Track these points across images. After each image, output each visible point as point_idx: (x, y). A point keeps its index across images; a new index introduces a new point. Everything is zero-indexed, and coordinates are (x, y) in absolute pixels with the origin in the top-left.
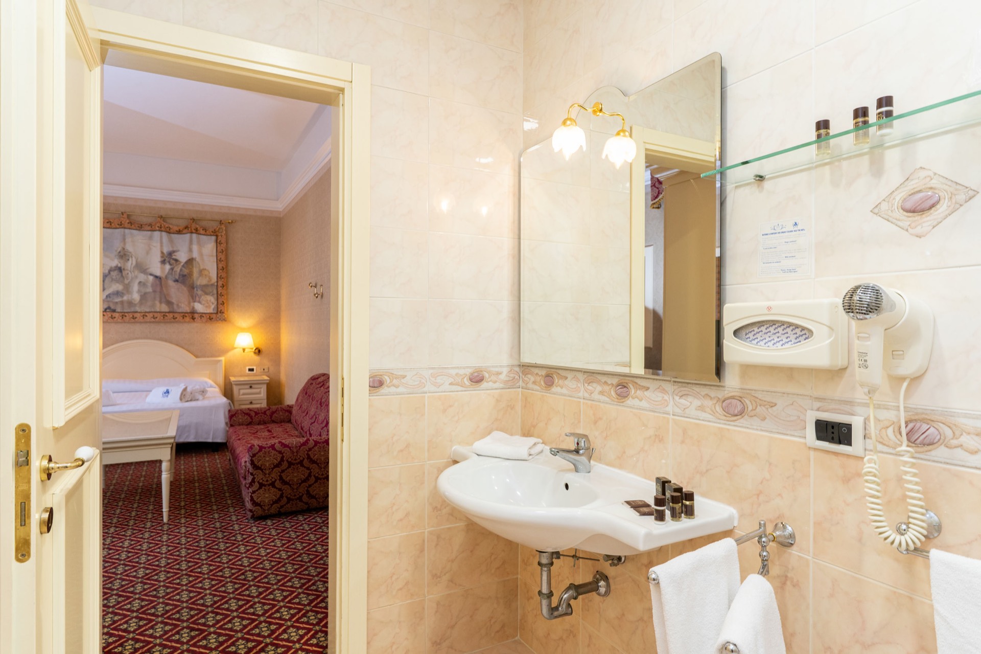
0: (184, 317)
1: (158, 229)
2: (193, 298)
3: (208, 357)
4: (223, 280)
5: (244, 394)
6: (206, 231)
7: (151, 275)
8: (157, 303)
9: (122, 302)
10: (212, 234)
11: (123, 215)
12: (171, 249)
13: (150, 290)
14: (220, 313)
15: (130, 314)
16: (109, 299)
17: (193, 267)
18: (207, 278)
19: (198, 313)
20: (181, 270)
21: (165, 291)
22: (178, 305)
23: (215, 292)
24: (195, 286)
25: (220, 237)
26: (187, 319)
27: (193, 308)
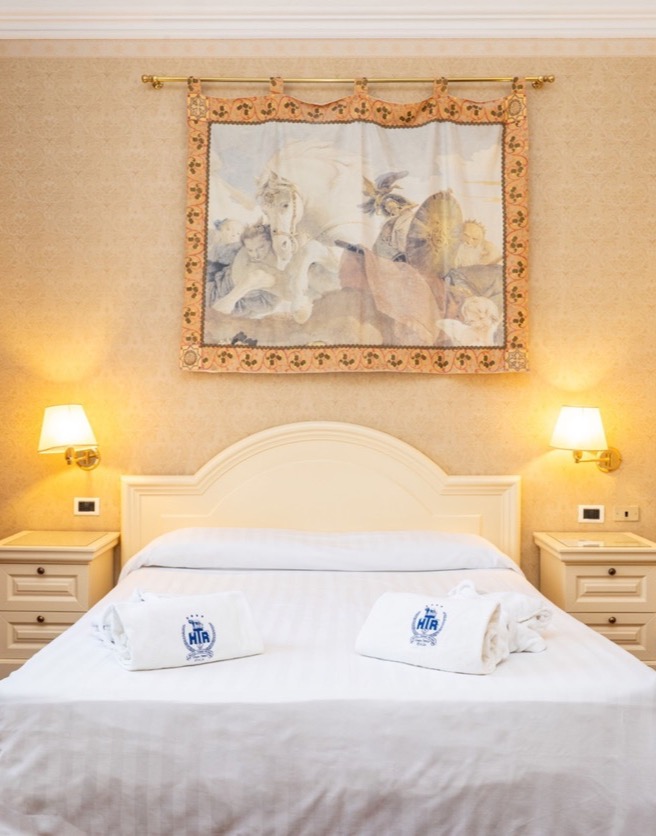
0: (418, 359)
1: (356, 115)
2: (447, 305)
3: (478, 474)
4: (520, 250)
5: (589, 594)
6: (475, 116)
7: (339, 243)
8: (353, 319)
9: (270, 320)
10: (492, 118)
11: (274, 83)
12: (387, 171)
13: (335, 285)
14: (513, 346)
15: (288, 352)
16: (241, 313)
17: (441, 218)
18: (480, 248)
19: (453, 348)
20: (413, 226)
21: (373, 288)
22: (404, 326)
23: (499, 286)
24: (446, 271)
25: (513, 126)
26: (427, 366)
27: (442, 333)
